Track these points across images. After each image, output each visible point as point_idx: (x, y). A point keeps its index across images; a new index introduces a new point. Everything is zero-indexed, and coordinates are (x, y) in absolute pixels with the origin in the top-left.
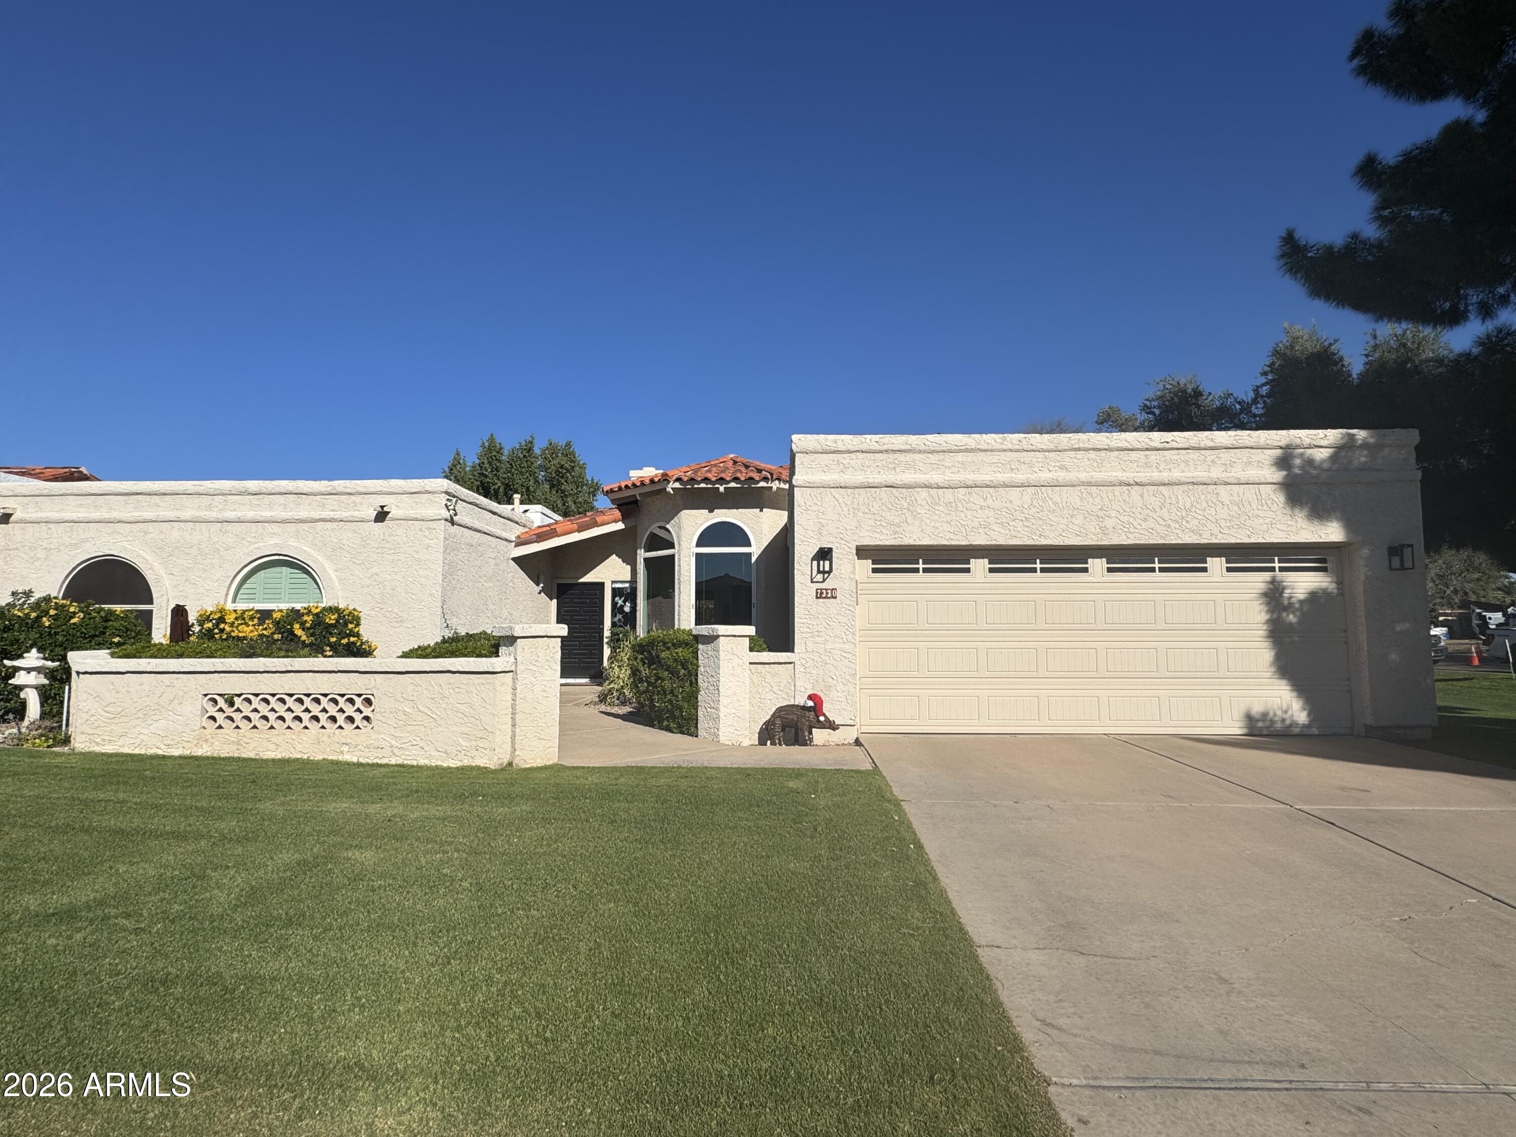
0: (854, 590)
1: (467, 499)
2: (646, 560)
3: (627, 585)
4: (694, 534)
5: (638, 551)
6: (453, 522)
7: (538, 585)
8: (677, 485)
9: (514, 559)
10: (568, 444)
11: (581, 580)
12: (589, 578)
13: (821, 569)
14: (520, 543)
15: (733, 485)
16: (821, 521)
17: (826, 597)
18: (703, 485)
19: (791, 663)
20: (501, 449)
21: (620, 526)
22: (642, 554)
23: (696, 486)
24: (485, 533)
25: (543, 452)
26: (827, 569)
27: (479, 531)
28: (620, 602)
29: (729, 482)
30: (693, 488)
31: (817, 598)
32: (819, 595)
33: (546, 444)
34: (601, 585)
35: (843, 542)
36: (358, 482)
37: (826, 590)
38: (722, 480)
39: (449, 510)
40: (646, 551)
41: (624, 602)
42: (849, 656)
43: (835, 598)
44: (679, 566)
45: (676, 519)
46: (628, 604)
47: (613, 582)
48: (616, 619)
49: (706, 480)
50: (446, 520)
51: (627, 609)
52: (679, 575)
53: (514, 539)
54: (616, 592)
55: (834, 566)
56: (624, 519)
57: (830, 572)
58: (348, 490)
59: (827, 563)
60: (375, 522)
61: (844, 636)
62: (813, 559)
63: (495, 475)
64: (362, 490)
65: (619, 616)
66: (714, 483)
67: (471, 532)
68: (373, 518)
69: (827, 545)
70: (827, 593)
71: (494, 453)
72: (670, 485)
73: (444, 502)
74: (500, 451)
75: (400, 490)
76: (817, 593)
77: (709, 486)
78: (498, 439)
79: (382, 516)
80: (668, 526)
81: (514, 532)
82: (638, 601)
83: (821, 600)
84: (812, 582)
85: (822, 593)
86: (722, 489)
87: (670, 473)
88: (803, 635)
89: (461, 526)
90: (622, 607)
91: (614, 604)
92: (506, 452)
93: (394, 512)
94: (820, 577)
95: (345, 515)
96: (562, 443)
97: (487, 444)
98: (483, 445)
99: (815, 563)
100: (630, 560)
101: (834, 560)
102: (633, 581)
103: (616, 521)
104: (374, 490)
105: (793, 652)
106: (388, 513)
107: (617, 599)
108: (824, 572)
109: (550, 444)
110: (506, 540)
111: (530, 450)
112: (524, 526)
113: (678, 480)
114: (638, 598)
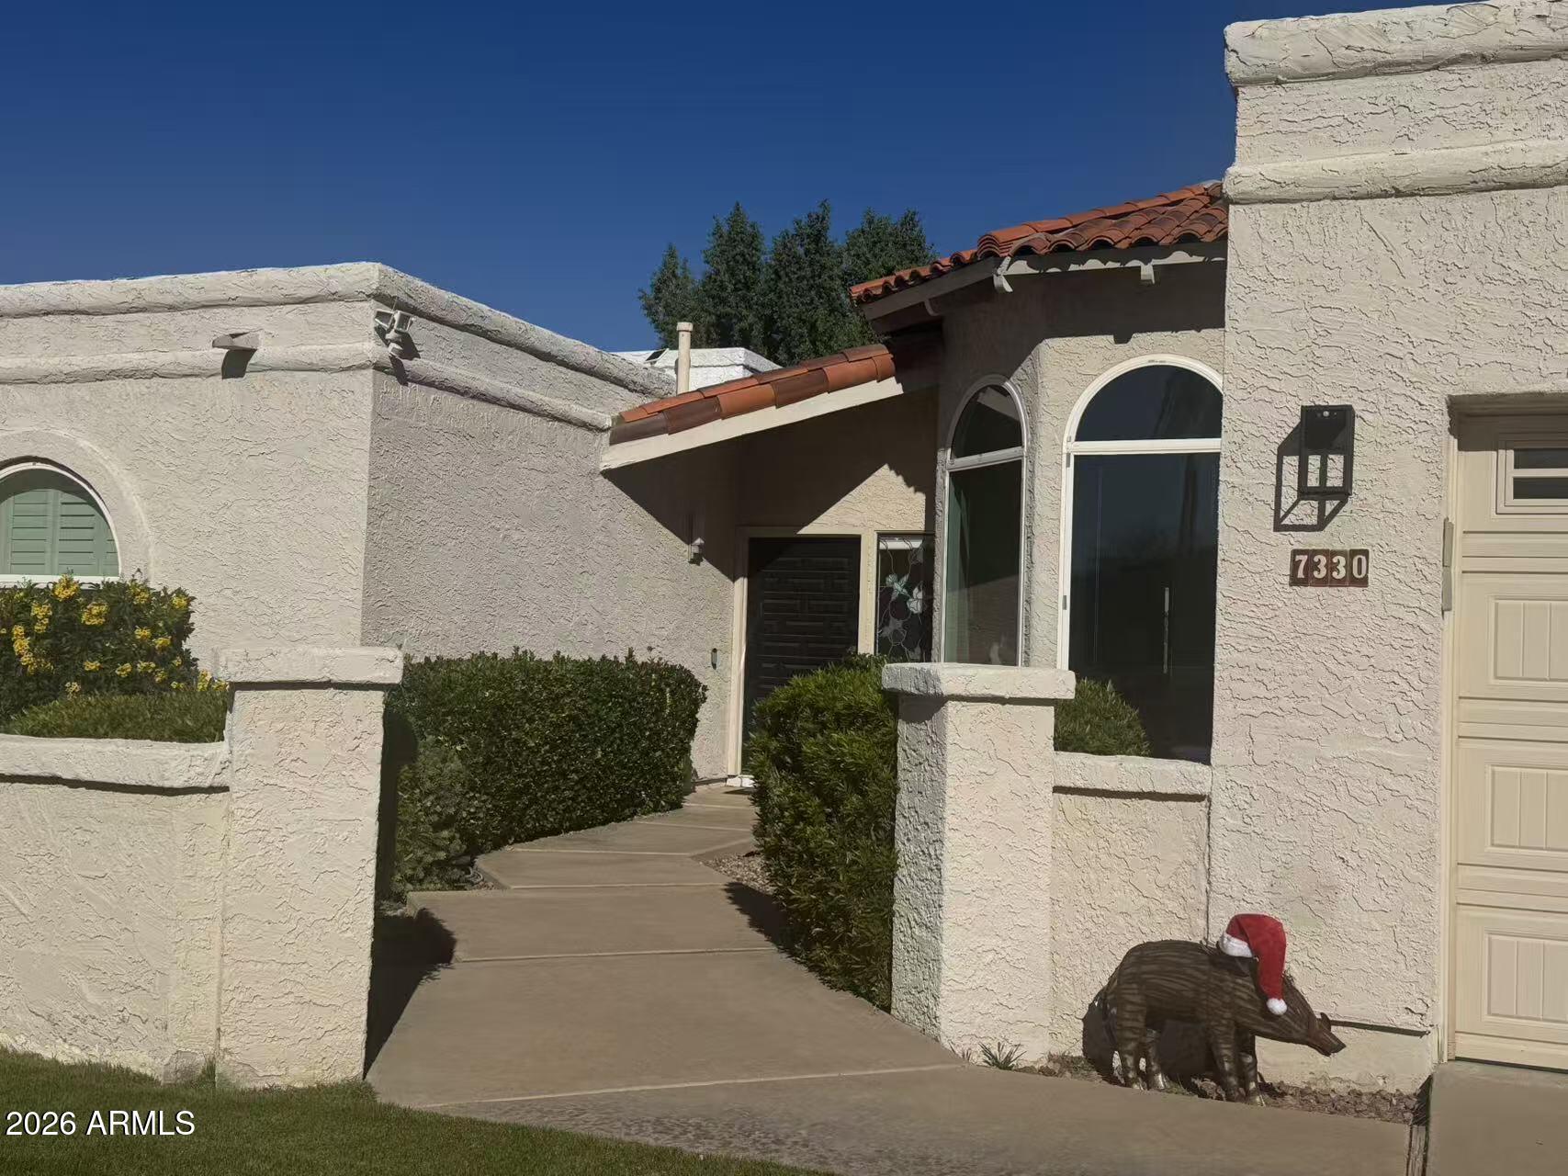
0: (1436, 557)
1: (449, 317)
2: (956, 477)
3: (916, 544)
4: (1072, 404)
5: (940, 454)
6: (403, 377)
7: (689, 541)
8: (1021, 267)
9: (610, 474)
10: (909, 221)
11: (807, 530)
12: (825, 525)
13: (1313, 481)
14: (625, 432)
15: (1179, 257)
16: (1320, 315)
17: (1327, 581)
18: (1093, 264)
19: (1197, 798)
20: (754, 237)
21: (891, 388)
22: (948, 462)
23: (1073, 267)
24: (513, 406)
25: (851, 245)
26: (1335, 480)
27: (494, 401)
28: (899, 588)
29: (1167, 251)
30: (1066, 274)
31: (1295, 581)
32: (1305, 572)
33: (858, 223)
34: (854, 542)
35: (1399, 388)
36: (190, 277)
37: (1330, 554)
38: (1145, 247)
39: (387, 343)
40: (958, 454)
41: (909, 587)
42: (1402, 785)
43: (1363, 582)
44: (1031, 492)
45: (1027, 363)
46: (918, 593)
47: (883, 536)
48: (888, 631)
49: (1101, 248)
50: (378, 367)
51: (915, 606)
52: (1030, 517)
53: (608, 423)
54: (890, 562)
55: (1358, 472)
56: (901, 369)
57: (1343, 494)
58: (169, 300)
59: (1336, 462)
60: (225, 377)
61: (1392, 718)
62: (1283, 450)
63: (743, 298)
64: (194, 296)
65: (896, 624)
66: (1123, 256)
67: (464, 403)
68: (219, 366)
69: (1332, 398)
70: (1332, 567)
71: (741, 248)
72: (1002, 270)
73: (373, 323)
74: (753, 241)
75: (275, 295)
76: (1295, 565)
77: (1111, 265)
78: (751, 215)
79: (237, 362)
80: (1008, 385)
81: (608, 406)
82: (937, 586)
83: (1310, 591)
84: (1279, 526)
85: (1312, 566)
86: (1147, 271)
87: (1001, 235)
88: (1243, 708)
89: (431, 384)
90: (903, 600)
91: (884, 594)
92: (768, 245)
93: (265, 352)
94: (1307, 512)
95: (162, 359)
96: (895, 219)
97: (725, 229)
98: (717, 233)
99: (1291, 462)
100: (921, 479)
101: (1358, 448)
102: (928, 535)
103: (881, 377)
104: (218, 296)
105: (1206, 760)
106: (251, 352)
107: (890, 579)
108: (1322, 493)
109: (870, 222)
110: (585, 425)
111: (818, 237)
112: (644, 391)
113: (1024, 252)
114: (937, 579)
